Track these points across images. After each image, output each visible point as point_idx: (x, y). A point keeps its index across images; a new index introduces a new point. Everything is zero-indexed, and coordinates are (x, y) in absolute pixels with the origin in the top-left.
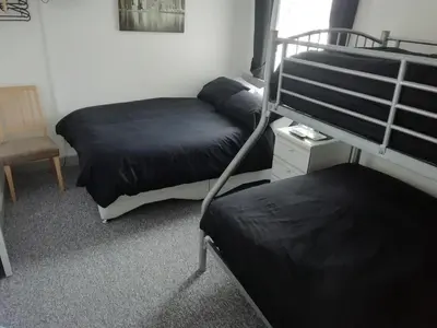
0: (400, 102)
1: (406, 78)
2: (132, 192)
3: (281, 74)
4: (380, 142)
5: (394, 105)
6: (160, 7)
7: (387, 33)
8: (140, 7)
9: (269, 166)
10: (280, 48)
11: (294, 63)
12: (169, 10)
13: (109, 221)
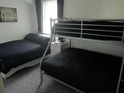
0: (83, 28)
1: (83, 24)
2: (15, 67)
3: (54, 27)
4: (80, 37)
5: (82, 29)
6: (10, 15)
7: (71, 18)
8: (4, 15)
9: (50, 53)
10: (53, 22)
11: (57, 24)
12: (12, 16)
13: (7, 79)
